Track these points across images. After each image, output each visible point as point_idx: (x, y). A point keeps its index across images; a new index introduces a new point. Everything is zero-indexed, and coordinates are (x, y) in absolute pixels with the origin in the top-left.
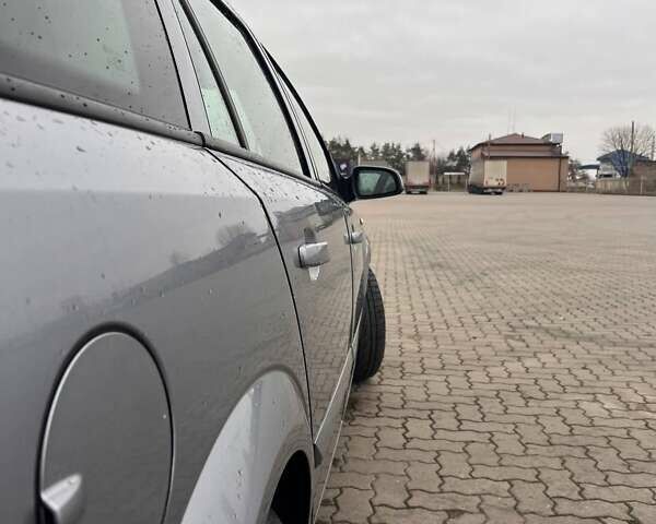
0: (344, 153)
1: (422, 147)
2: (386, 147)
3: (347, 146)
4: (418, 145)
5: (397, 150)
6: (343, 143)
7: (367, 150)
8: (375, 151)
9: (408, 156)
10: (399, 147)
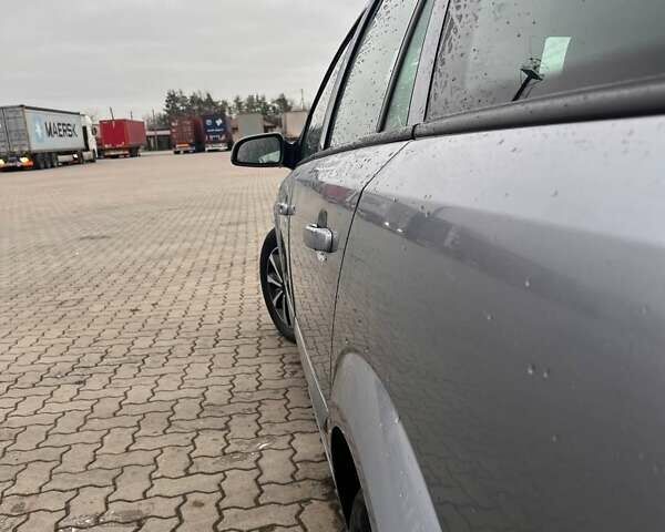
0: (207, 109)
1: (287, 97)
2: (251, 99)
3: (209, 101)
4: (283, 95)
5: (261, 102)
6: (204, 98)
7: (231, 103)
8: (239, 104)
9: (274, 108)
10: (263, 99)
